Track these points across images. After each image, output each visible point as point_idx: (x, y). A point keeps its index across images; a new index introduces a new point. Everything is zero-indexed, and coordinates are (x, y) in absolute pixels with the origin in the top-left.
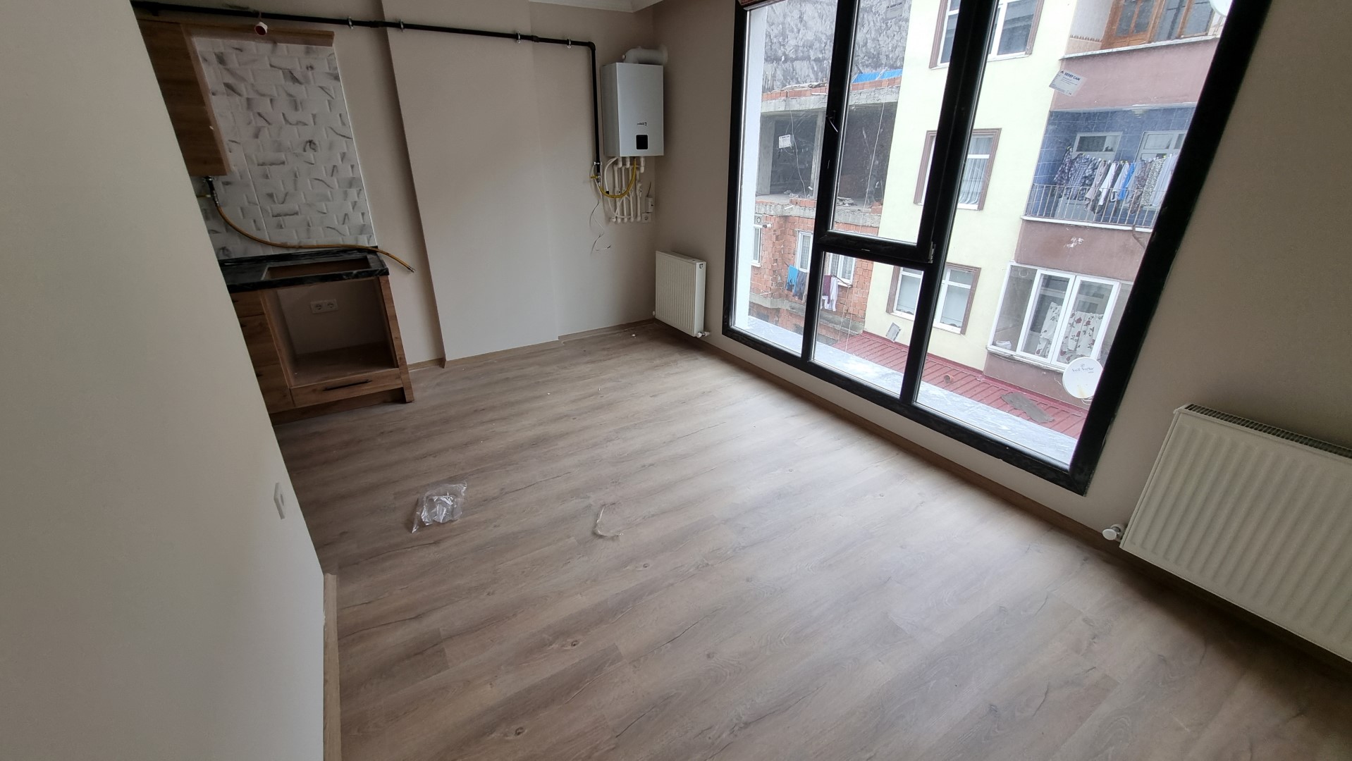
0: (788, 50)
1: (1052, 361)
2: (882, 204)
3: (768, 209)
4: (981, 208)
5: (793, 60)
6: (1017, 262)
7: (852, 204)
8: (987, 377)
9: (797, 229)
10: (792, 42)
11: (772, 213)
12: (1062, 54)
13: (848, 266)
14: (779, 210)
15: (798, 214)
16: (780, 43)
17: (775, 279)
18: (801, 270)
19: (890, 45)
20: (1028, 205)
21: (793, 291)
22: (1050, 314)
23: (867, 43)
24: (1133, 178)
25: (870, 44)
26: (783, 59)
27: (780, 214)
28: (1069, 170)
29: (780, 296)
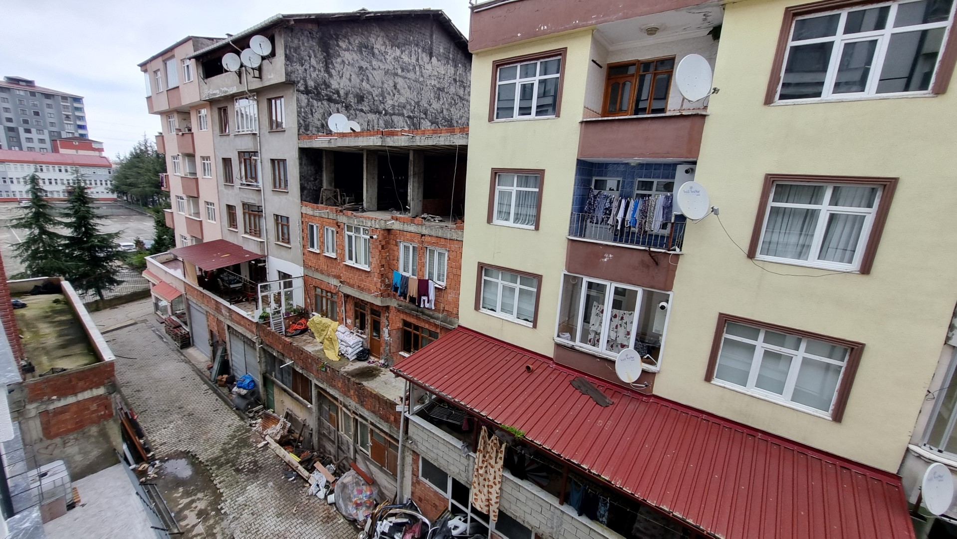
0: (387, 107)
1: (602, 350)
2: (463, 222)
3: (373, 223)
4: (537, 228)
5: (391, 115)
6: (568, 272)
7: (441, 221)
8: (557, 364)
9: (398, 240)
10: (390, 102)
11: (377, 226)
12: (581, 120)
13: (441, 271)
14: (383, 225)
15: (398, 228)
16: (380, 101)
17: (383, 282)
18: (405, 274)
19: (458, 115)
20: (570, 227)
21: (399, 292)
22: (594, 311)
23: (443, 111)
24: (638, 211)
25: (445, 112)
26: (384, 112)
27: (383, 227)
28: (594, 203)
29: (389, 295)
